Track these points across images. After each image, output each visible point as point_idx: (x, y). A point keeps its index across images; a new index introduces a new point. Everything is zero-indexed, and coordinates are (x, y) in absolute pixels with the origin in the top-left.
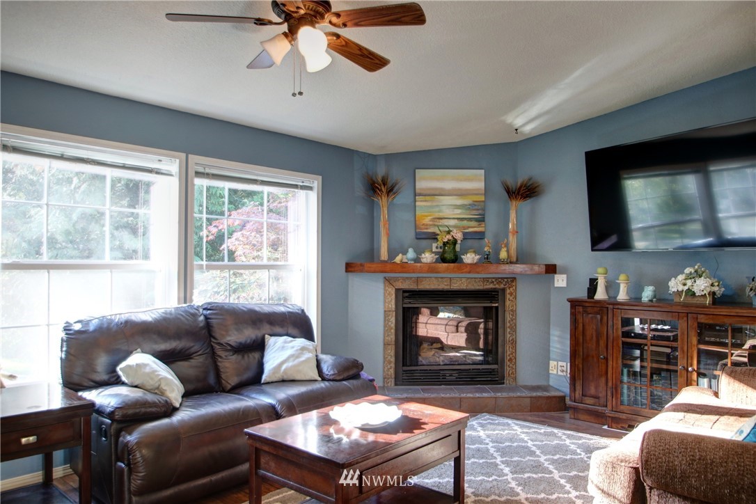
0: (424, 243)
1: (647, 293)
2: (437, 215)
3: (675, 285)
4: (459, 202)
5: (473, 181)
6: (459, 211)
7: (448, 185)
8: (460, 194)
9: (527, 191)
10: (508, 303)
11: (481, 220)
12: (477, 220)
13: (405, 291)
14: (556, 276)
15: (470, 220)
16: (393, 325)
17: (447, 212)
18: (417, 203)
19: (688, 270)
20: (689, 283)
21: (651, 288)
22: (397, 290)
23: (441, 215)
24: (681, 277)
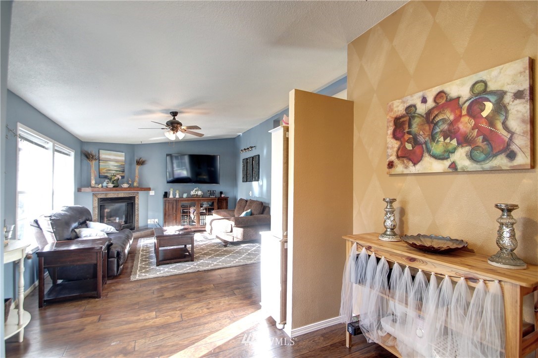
0: (102, 180)
1: (185, 196)
2: (108, 169)
3: (192, 193)
4: (116, 164)
5: (121, 157)
6: (116, 168)
7: (112, 157)
8: (117, 161)
9: (140, 163)
10: (136, 201)
11: (123, 171)
12: (122, 171)
13: (101, 199)
14: (150, 192)
15: (120, 171)
16: (97, 213)
17: (112, 168)
18: (100, 164)
19: (195, 189)
20: (197, 192)
21: (186, 194)
22: (98, 199)
23: (109, 169)
24: (194, 191)
